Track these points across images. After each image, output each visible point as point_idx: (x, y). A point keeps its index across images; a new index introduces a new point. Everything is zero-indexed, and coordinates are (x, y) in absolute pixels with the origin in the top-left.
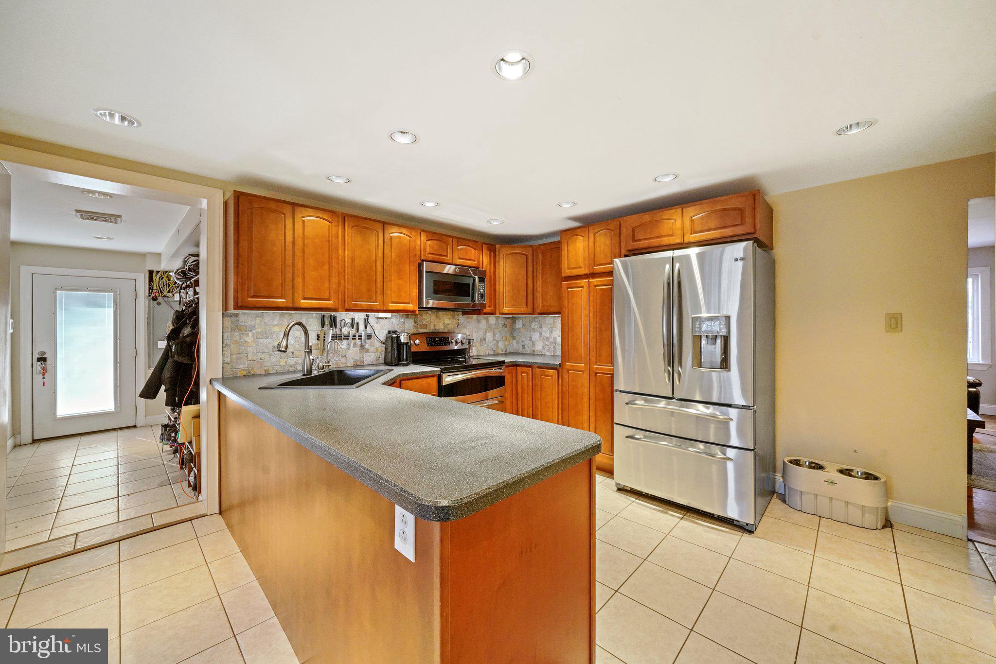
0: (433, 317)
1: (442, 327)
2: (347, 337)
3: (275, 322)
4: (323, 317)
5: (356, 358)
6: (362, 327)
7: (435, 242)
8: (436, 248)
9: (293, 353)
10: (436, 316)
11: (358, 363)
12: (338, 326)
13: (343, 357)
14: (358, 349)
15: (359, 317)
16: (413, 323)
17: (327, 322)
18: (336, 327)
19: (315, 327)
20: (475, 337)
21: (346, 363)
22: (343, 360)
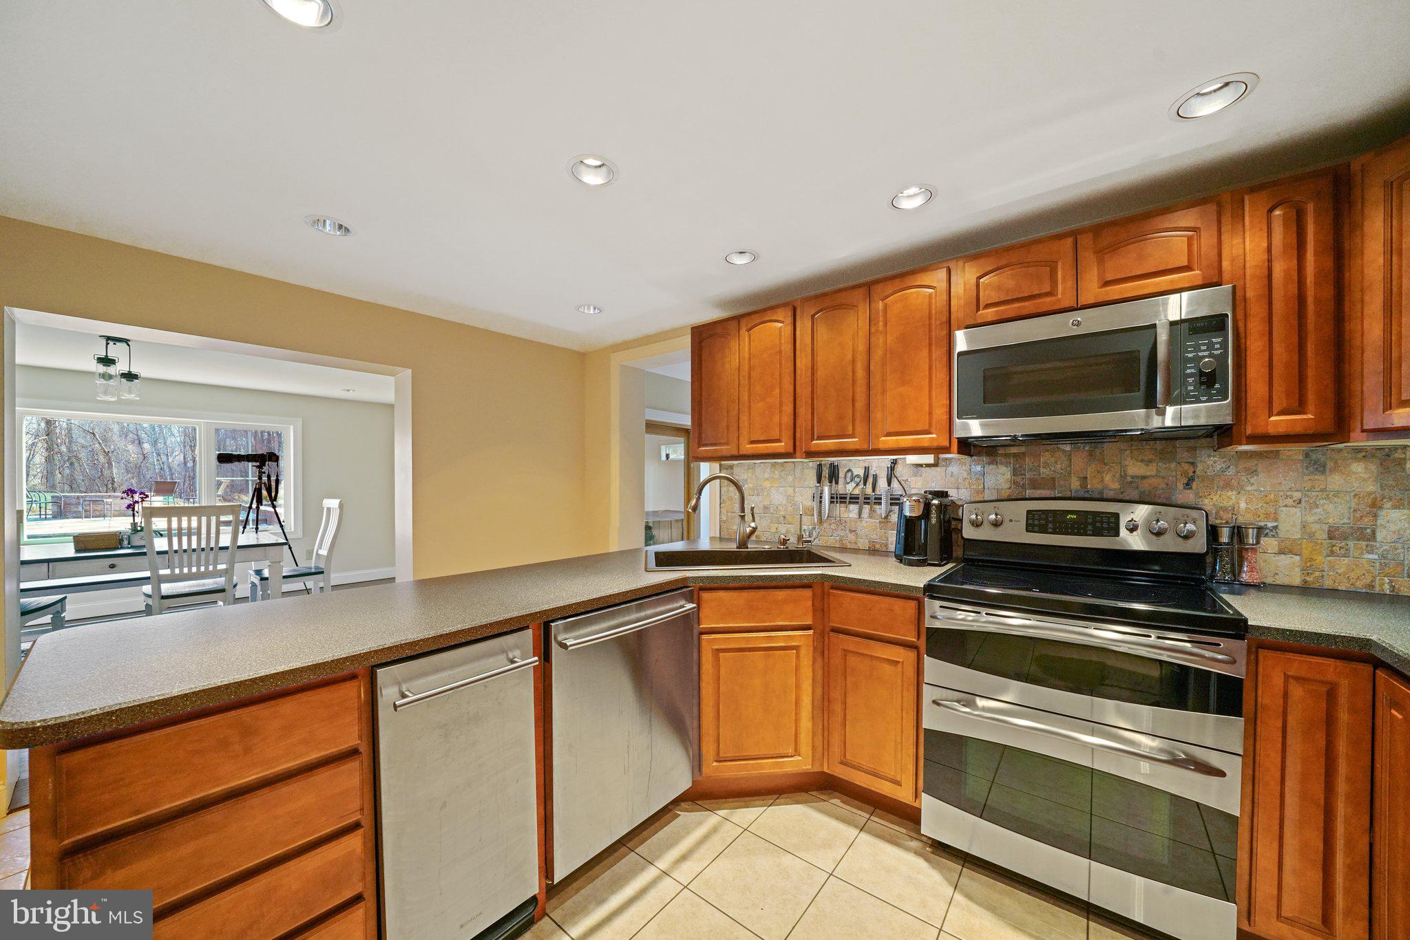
0: (1079, 460)
1: (1116, 486)
2: (854, 499)
3: (766, 476)
4: (820, 466)
5: (874, 537)
6: (882, 483)
7: (1007, 272)
8: (1011, 283)
9: (784, 517)
10: (1091, 455)
11: (878, 546)
12: (841, 481)
13: (851, 531)
14: (878, 521)
15: (879, 464)
16: (1008, 476)
17: (826, 473)
18: (837, 483)
19: (812, 482)
20: (1290, 522)
21: (856, 543)
22: (851, 537)
